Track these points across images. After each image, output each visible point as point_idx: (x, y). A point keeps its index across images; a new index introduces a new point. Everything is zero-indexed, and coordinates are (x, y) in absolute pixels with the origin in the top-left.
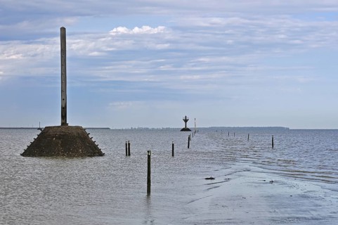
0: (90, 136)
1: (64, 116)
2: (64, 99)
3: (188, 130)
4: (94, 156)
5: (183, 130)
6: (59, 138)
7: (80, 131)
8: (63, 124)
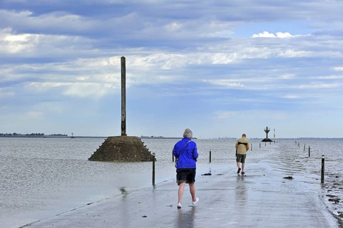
0: (144, 144)
1: (123, 128)
2: (124, 114)
3: (269, 140)
4: (146, 161)
5: (264, 140)
6: (119, 146)
7: (136, 141)
8: (122, 134)
